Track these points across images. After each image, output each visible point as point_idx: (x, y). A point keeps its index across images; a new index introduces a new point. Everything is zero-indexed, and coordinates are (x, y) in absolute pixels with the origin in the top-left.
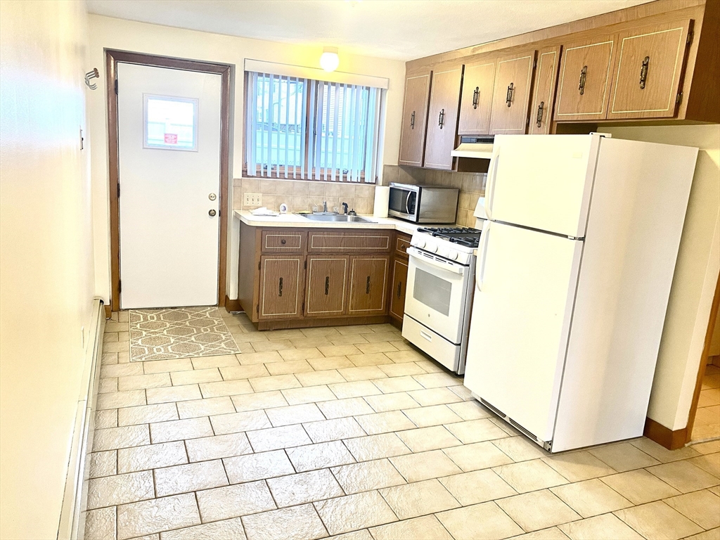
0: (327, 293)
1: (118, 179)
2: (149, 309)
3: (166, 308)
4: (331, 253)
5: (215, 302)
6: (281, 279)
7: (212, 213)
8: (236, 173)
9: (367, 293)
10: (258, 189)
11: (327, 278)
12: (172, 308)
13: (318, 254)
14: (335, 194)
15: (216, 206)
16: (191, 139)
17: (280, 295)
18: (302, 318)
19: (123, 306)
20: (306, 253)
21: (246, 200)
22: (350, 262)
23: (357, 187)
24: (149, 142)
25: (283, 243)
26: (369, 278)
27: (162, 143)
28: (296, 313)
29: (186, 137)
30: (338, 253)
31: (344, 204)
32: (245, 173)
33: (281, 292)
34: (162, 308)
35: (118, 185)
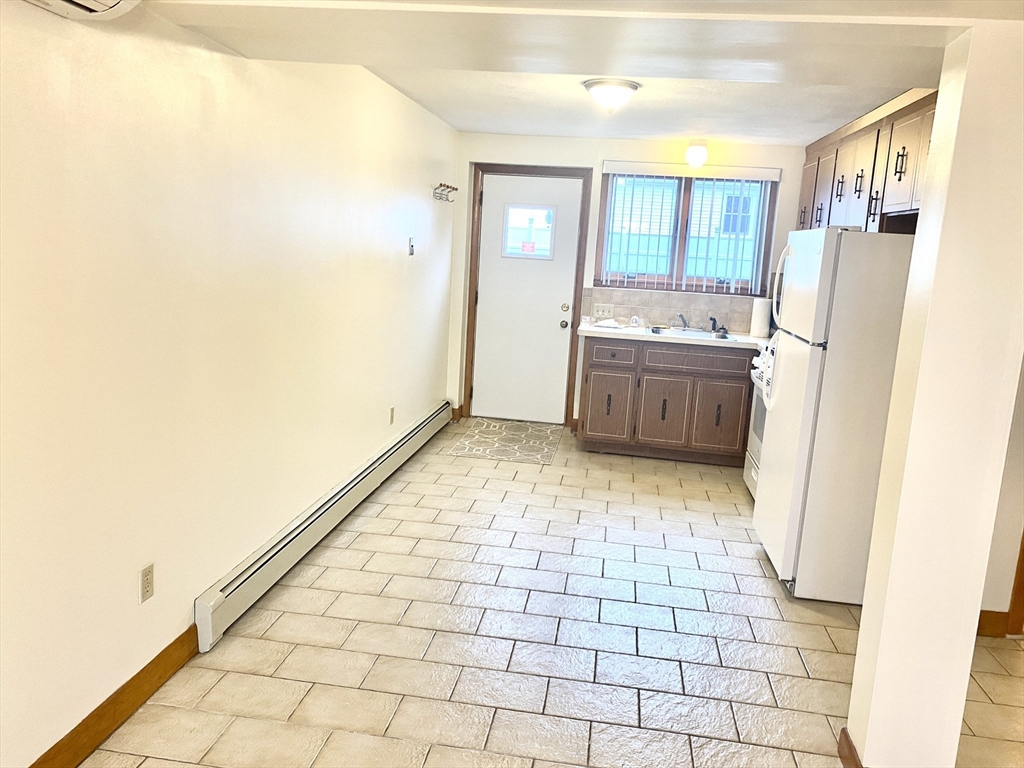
0: (663, 418)
1: (477, 287)
2: (496, 419)
3: (512, 420)
4: (671, 372)
5: (562, 421)
6: (609, 396)
7: (564, 325)
8: (588, 283)
9: (717, 424)
10: (609, 300)
11: (665, 401)
12: (518, 421)
13: (654, 371)
14: (702, 307)
15: (568, 317)
16: (548, 246)
17: (608, 414)
18: (633, 443)
19: (473, 414)
20: (639, 369)
21: (595, 311)
22: (694, 386)
23: (734, 300)
24: (508, 251)
25: (613, 356)
26: (719, 406)
27: (520, 251)
28: (625, 437)
29: (543, 244)
30: (680, 373)
31: (711, 319)
32: (597, 282)
33: (609, 410)
34: (508, 420)
35: (477, 293)
